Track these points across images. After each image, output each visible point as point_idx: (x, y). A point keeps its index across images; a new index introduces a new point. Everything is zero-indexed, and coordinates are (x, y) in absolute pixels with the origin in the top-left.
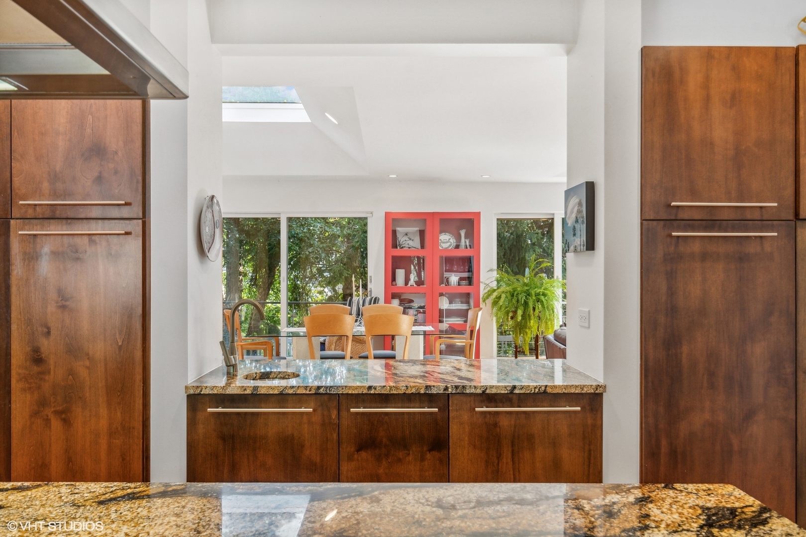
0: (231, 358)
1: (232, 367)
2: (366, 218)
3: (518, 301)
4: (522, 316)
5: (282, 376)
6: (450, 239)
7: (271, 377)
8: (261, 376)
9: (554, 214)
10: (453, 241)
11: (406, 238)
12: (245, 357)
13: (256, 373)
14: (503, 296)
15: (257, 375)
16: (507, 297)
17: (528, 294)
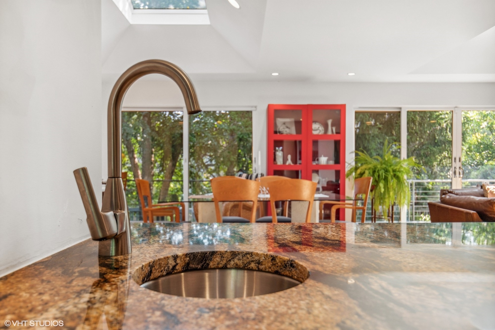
0: (106, 217)
1: (113, 243)
2: (251, 112)
3: (379, 176)
4: (384, 188)
5: (240, 263)
6: (319, 128)
7: (211, 264)
8: (188, 264)
9: (400, 108)
10: (322, 129)
11: (284, 126)
12: (155, 222)
13: (175, 257)
14: (367, 172)
15: (178, 261)
16: (369, 173)
17: (386, 171)
